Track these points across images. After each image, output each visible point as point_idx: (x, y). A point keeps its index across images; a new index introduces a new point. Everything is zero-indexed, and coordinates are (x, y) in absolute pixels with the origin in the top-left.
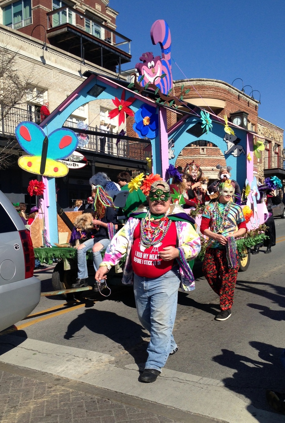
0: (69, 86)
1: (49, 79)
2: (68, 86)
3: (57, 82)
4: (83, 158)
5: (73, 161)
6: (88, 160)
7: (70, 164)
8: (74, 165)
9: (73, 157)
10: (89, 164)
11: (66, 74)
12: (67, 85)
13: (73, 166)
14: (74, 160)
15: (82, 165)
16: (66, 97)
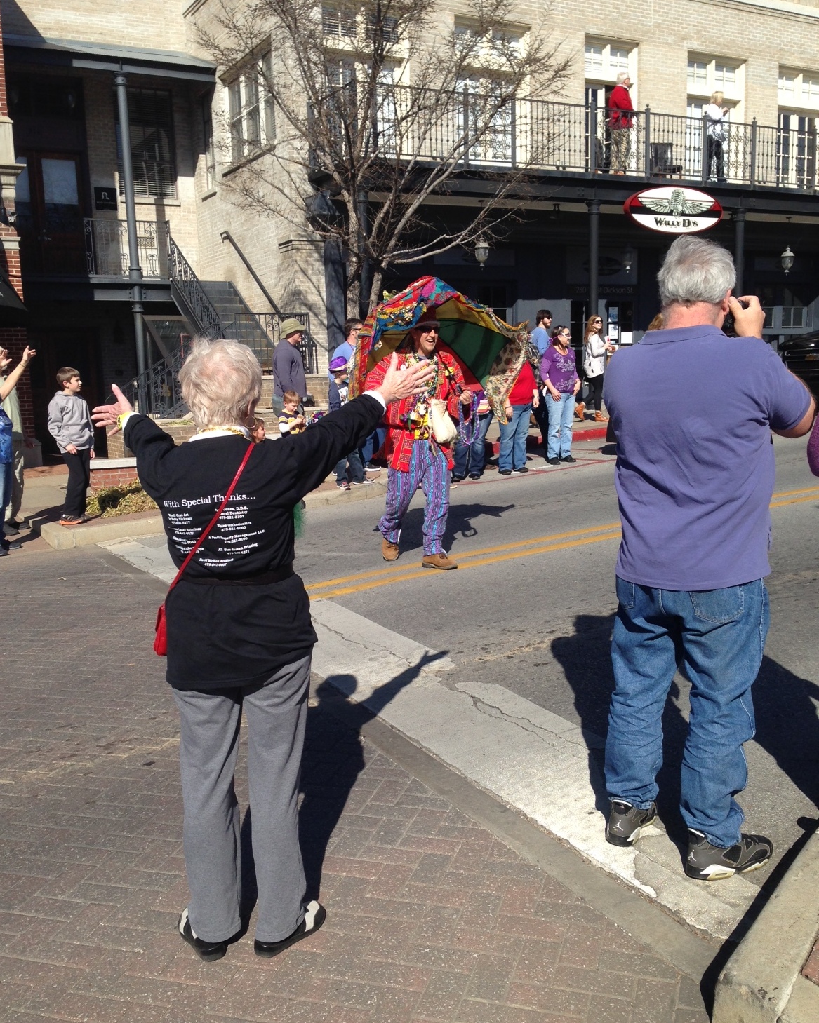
0: (694, 26)
1: (642, 17)
2: (692, 27)
3: (664, 20)
4: (711, 204)
5: (683, 214)
6: (726, 209)
7: (676, 223)
8: (687, 224)
9: (682, 206)
12: (690, 25)
13: (684, 226)
14: (687, 212)
15: (707, 222)
16: (686, 54)
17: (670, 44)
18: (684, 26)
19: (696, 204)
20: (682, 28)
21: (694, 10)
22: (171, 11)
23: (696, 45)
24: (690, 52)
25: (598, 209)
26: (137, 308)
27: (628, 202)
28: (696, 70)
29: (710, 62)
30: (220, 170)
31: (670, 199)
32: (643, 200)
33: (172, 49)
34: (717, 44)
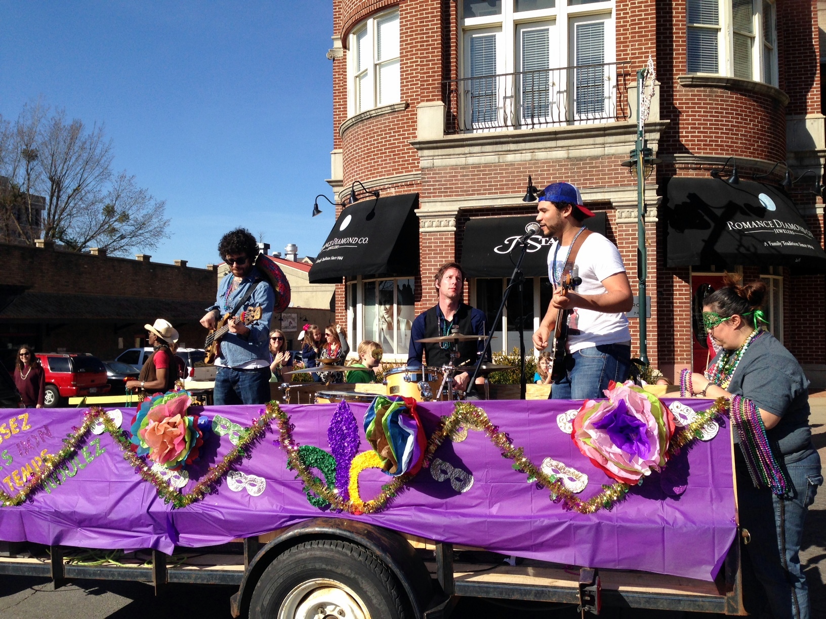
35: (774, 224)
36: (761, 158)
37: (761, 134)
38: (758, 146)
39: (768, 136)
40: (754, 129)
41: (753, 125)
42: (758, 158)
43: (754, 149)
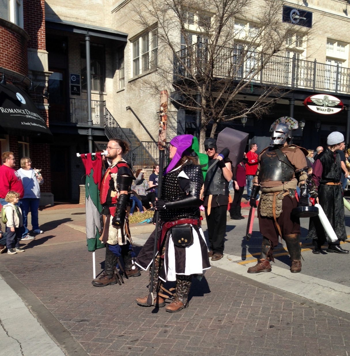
0: (330, 27)
4: (339, 102)
5: (328, 106)
6: (345, 105)
7: (325, 110)
8: (329, 110)
9: (328, 102)
10: (344, 109)
11: (328, 15)
12: (328, 27)
13: (328, 111)
14: (329, 105)
15: (337, 110)
16: (326, 39)
17: (320, 34)
18: (326, 27)
19: (333, 102)
20: (325, 28)
21: (330, 21)
22: (106, 10)
23: (330, 36)
24: (328, 38)
25: (294, 103)
26: (90, 138)
27: (306, 100)
28: (329, 46)
29: (335, 43)
30: (126, 80)
31: (323, 99)
32: (312, 99)
33: (106, 27)
34: (339, 35)
35: (25, 112)
36: (16, 71)
37: (16, 56)
38: (14, 63)
39: (20, 58)
40: (12, 52)
41: (12, 50)
42: (15, 70)
43: (12, 65)
